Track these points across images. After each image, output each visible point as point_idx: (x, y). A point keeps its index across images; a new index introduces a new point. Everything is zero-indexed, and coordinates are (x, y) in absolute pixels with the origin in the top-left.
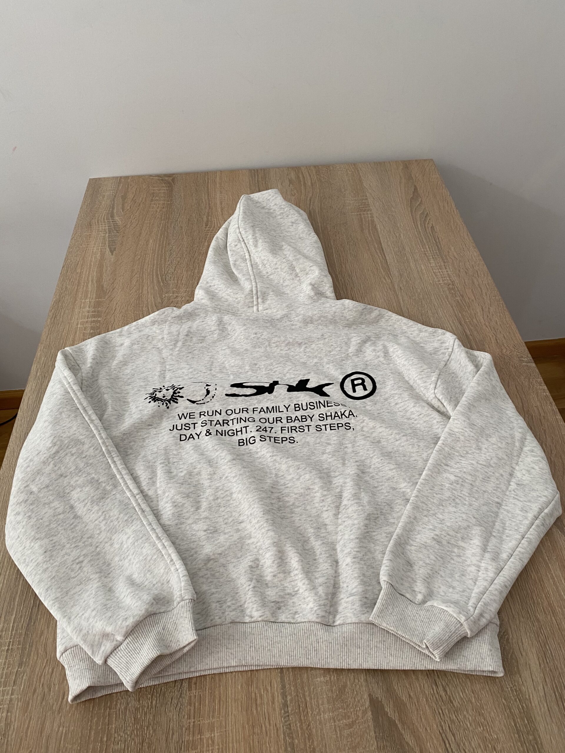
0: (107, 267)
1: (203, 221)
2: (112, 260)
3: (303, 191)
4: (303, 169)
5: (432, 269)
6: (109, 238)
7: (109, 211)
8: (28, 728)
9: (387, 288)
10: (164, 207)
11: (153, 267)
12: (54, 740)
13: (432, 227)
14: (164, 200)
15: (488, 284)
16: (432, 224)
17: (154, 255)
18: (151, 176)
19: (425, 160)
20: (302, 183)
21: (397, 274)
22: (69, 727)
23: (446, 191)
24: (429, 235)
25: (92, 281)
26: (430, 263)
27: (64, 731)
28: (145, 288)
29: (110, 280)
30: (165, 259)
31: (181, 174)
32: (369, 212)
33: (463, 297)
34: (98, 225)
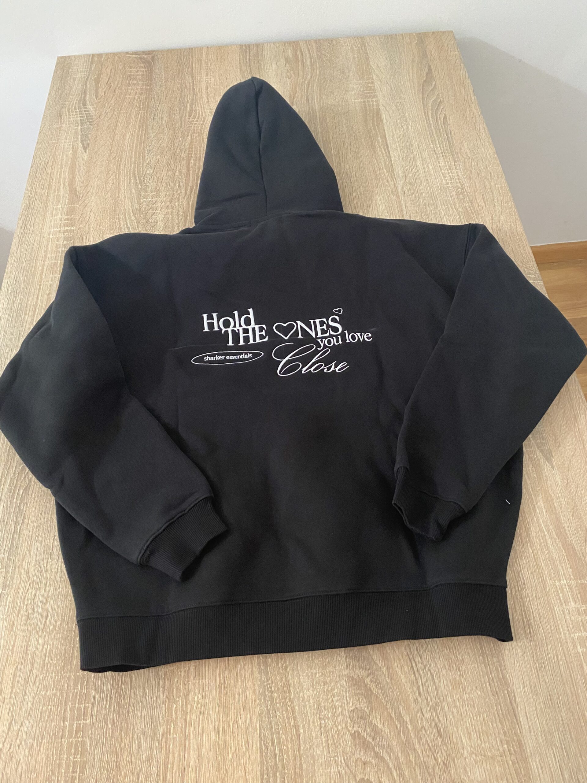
0: (80, 167)
1: (186, 110)
2: (85, 159)
3: (301, 73)
4: (301, 44)
5: (441, 170)
6: (81, 131)
7: (81, 97)
8: (14, 646)
9: (389, 191)
10: (142, 93)
11: (131, 166)
12: (39, 657)
13: (445, 118)
14: (143, 84)
15: (501, 187)
16: (445, 115)
17: (132, 153)
18: (127, 53)
19: (444, 32)
20: (300, 63)
21: (401, 175)
22: (53, 644)
23: (464, 73)
24: (440, 128)
25: (64, 183)
26: (439, 162)
27: (48, 649)
28: (122, 191)
29: (83, 182)
30: (144, 157)
31: (161, 51)
32: (374, 99)
33: (471, 202)
34: (69, 115)
